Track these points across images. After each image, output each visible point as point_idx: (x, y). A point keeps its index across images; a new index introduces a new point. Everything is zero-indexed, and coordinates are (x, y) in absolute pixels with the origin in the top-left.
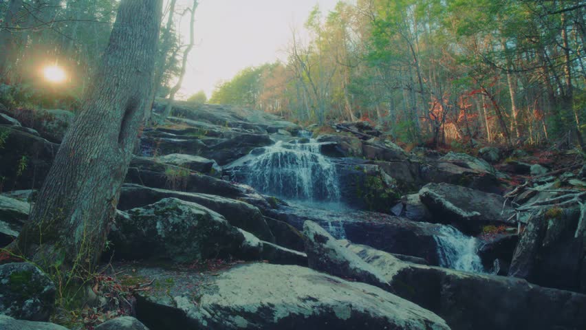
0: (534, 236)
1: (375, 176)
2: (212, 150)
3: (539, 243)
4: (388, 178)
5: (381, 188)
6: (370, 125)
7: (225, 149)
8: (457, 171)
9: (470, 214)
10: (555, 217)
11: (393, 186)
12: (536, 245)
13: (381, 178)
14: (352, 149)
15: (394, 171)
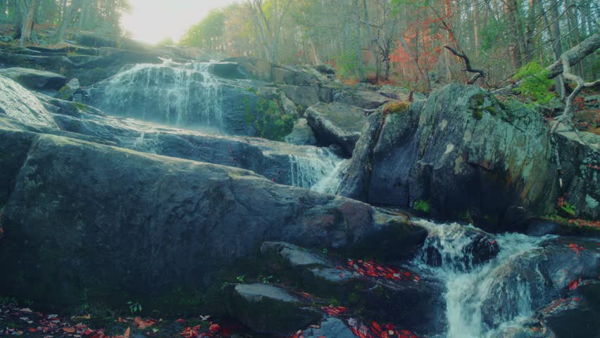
0: (367, 139)
1: (272, 99)
2: (81, 69)
3: (371, 147)
4: (288, 103)
5: (277, 113)
6: (332, 69)
8: (379, 99)
9: (348, 134)
10: (395, 111)
11: (292, 112)
12: (367, 151)
13: (278, 103)
14: (256, 72)
15: (300, 96)
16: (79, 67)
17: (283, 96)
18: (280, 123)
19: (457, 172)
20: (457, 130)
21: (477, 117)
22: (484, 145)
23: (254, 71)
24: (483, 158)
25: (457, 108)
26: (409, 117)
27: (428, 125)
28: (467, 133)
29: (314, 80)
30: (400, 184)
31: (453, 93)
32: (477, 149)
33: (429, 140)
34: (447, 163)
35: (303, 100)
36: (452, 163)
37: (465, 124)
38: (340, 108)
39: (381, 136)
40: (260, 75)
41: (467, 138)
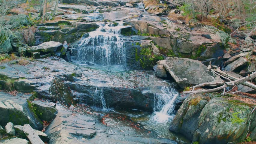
0: (182, 112)
1: (147, 48)
2: (67, 35)
4: (155, 49)
5: (150, 54)
7: (73, 34)
9: (181, 80)
10: (193, 104)
11: (157, 54)
12: (181, 116)
13: (151, 49)
14: (141, 30)
15: (161, 43)
16: (66, 34)
17: (153, 45)
18: (151, 59)
19: (208, 138)
20: (211, 124)
21: (219, 122)
22: (219, 132)
23: (139, 29)
24: (218, 134)
25: (213, 116)
26: (199, 107)
27: (203, 116)
28: (214, 127)
29: (168, 34)
30: (191, 133)
31: (213, 109)
32: (216, 133)
33: (203, 122)
34: (205, 135)
35: (163, 45)
36: (207, 135)
37: (214, 123)
38: (179, 61)
39: (186, 114)
40: (142, 31)
41: (214, 128)
